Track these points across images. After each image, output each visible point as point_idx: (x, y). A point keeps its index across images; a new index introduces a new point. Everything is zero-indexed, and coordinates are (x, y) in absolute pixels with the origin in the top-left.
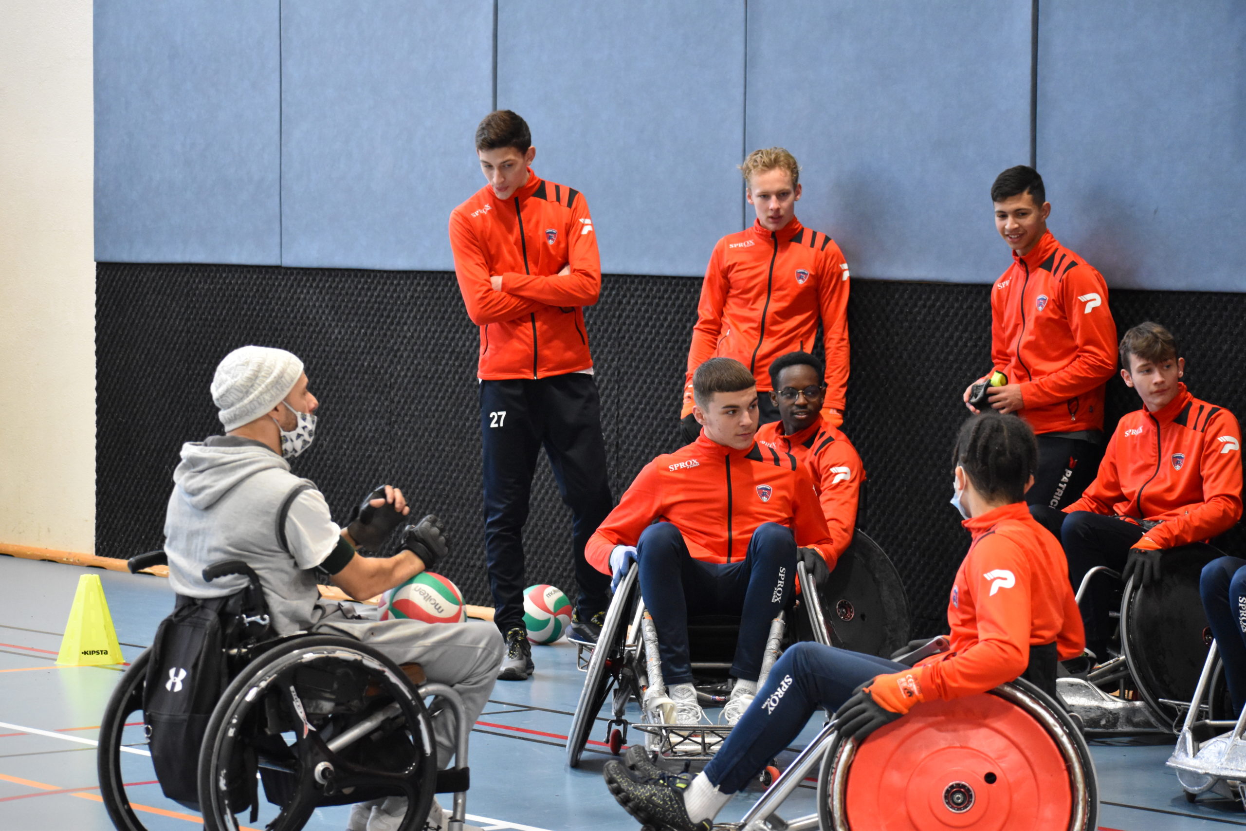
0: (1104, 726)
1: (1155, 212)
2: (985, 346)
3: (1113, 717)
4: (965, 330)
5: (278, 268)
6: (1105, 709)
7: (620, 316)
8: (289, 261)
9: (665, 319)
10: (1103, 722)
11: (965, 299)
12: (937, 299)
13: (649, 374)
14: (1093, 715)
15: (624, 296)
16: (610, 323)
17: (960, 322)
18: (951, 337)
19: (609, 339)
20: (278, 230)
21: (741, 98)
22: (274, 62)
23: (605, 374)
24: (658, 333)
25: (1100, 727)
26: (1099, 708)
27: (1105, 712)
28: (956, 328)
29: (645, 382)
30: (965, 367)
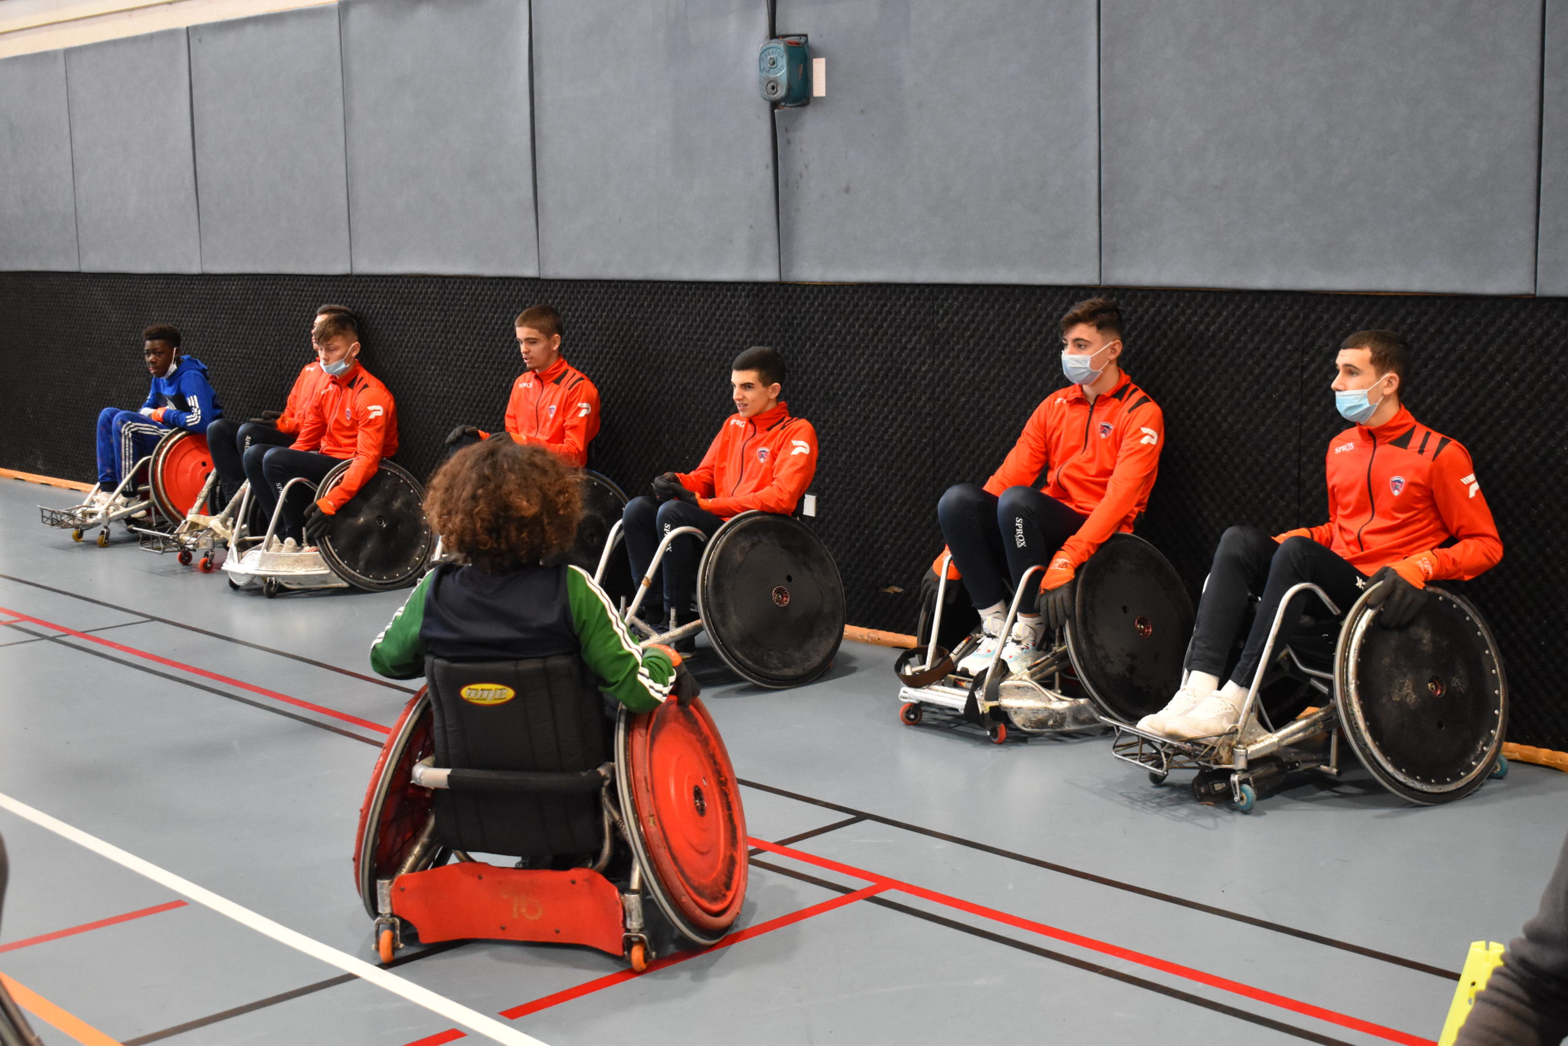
0: (1052, 726)
1: (620, 220)
2: (509, 324)
3: (1060, 718)
4: (496, 312)
5: (78, 273)
6: (1053, 710)
7: (279, 304)
8: (85, 268)
9: (306, 306)
10: (1051, 722)
11: (495, 289)
12: (476, 289)
13: (298, 346)
14: (1040, 716)
15: (280, 289)
16: (273, 309)
17: (492, 306)
18: (487, 317)
19: (273, 320)
20: (76, 247)
21: (343, 144)
22: (66, 131)
23: (272, 345)
24: (302, 316)
25: (1048, 727)
26: (1046, 709)
27: (1052, 713)
28: (490, 311)
29: (296, 351)
30: (497, 339)
